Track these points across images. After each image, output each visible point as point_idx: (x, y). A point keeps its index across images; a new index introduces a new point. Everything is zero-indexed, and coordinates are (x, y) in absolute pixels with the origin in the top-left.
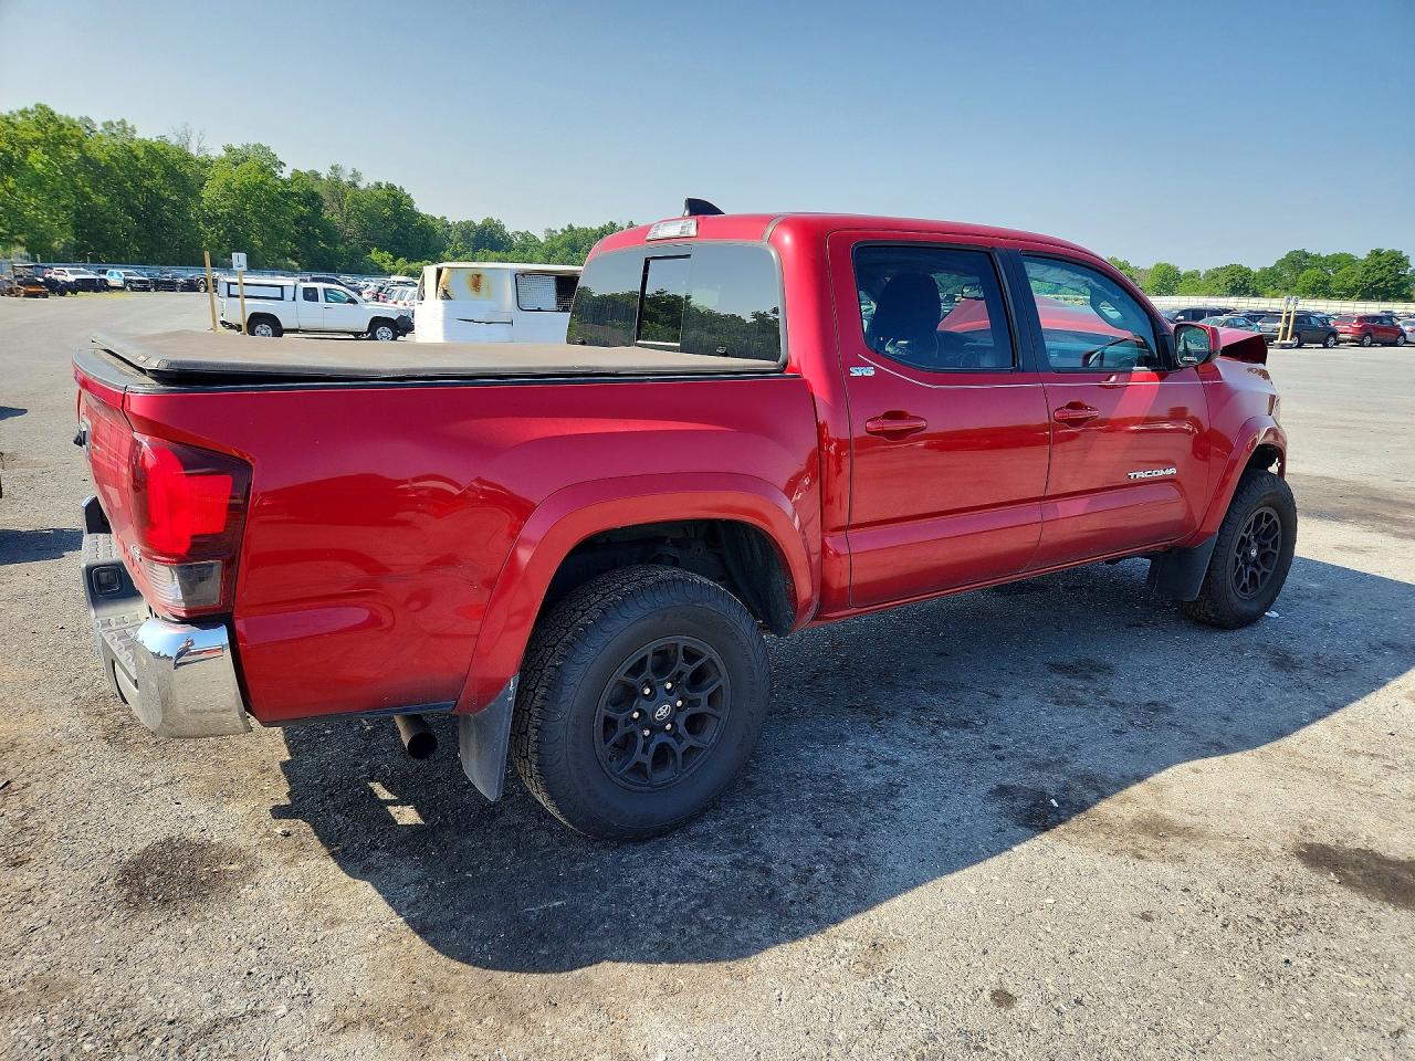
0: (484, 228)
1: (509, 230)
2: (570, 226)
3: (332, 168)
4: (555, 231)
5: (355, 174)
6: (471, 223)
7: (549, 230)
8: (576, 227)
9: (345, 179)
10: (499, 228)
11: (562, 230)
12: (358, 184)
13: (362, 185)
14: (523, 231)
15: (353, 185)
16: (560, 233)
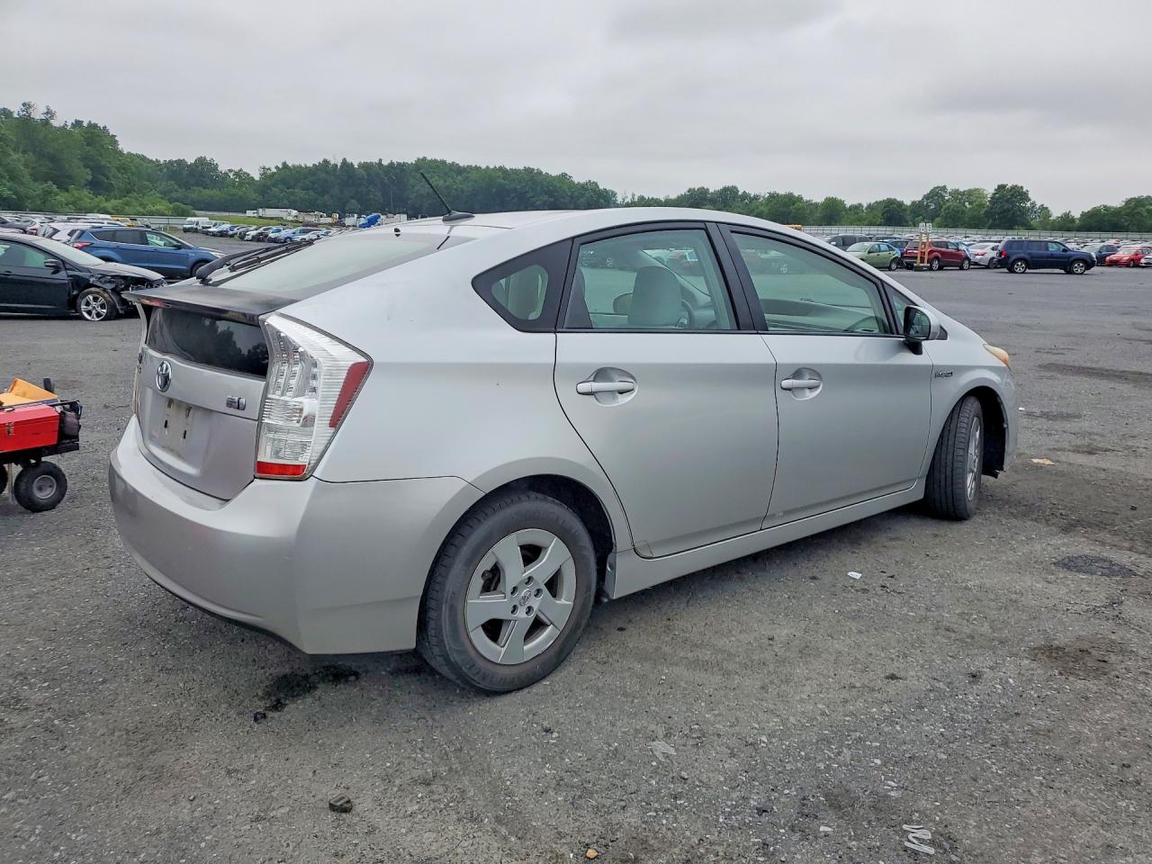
0: (194, 167)
1: (223, 168)
2: (284, 164)
3: (24, 105)
4: (269, 169)
5: (48, 112)
6: (180, 163)
7: (264, 168)
9: (38, 115)
10: (213, 165)
11: (277, 167)
12: (52, 121)
13: (56, 123)
14: (236, 169)
15: (46, 123)
16: (274, 170)
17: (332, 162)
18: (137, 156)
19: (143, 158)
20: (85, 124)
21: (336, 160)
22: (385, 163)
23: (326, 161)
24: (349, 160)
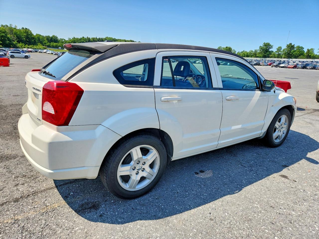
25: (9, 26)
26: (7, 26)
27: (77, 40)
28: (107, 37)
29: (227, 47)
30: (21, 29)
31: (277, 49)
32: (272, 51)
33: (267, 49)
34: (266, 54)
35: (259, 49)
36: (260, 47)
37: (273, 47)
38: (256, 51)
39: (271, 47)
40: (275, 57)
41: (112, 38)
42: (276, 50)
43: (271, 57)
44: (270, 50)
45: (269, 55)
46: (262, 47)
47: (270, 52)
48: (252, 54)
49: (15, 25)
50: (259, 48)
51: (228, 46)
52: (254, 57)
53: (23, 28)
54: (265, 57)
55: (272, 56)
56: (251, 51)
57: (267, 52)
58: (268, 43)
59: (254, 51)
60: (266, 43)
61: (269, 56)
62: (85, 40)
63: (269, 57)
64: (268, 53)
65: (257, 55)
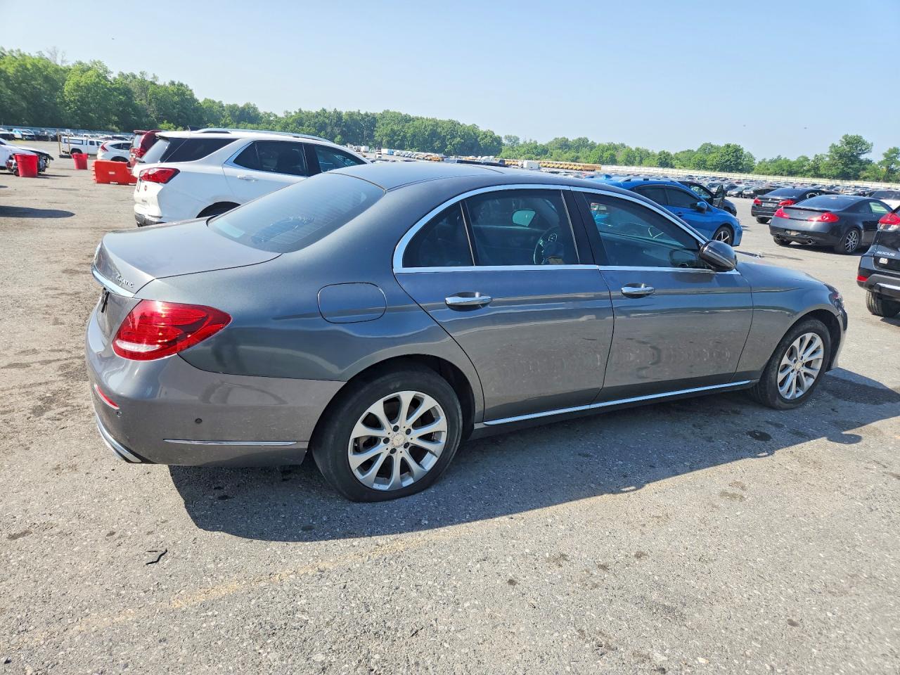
0: (243, 110)
1: (261, 111)
2: (300, 111)
4: (290, 113)
5: (155, 77)
6: (235, 105)
7: (287, 112)
8: (303, 110)
9: (149, 78)
10: (255, 109)
11: (296, 112)
12: (157, 82)
13: (159, 83)
14: (269, 112)
15: (152, 83)
16: (293, 114)
17: (327, 111)
18: (210, 101)
19: (214, 102)
20: (176, 83)
21: (330, 109)
22: (363, 112)
23: (324, 110)
24: (338, 110)
25: (139, 76)
26: (134, 77)
27: (307, 116)
28: (388, 111)
29: (728, 146)
30: (167, 84)
31: (885, 155)
32: (869, 162)
33: (853, 155)
34: (850, 168)
35: (829, 154)
36: (833, 146)
37: (874, 149)
38: (818, 158)
39: (867, 148)
40: (878, 180)
41: (400, 114)
42: (882, 158)
43: (865, 179)
44: (863, 157)
45: (859, 171)
46: (837, 146)
47: (861, 162)
48: (805, 168)
49: (154, 74)
50: (828, 150)
51: (732, 143)
52: (813, 176)
53: (173, 83)
54: (845, 176)
55: (868, 174)
56: (801, 159)
57: (852, 164)
58: (857, 136)
59: (811, 158)
60: (850, 135)
61: (859, 176)
62: (328, 118)
63: (857, 178)
64: (856, 166)
65: (822, 171)
